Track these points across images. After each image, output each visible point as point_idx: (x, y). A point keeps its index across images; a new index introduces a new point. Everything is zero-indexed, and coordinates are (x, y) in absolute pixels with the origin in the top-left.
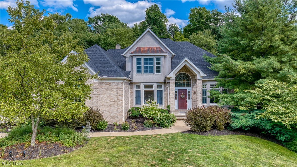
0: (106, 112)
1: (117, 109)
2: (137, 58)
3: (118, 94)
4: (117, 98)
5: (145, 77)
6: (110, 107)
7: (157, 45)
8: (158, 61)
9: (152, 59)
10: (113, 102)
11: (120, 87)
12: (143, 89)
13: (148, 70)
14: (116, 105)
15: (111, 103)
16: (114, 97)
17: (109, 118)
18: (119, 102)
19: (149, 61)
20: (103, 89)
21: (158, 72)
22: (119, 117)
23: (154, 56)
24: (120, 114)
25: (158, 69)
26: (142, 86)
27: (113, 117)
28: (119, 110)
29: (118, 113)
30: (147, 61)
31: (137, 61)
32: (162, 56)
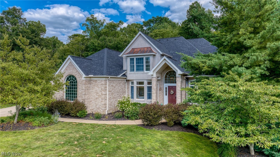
0: (94, 104)
1: (101, 102)
2: (131, 59)
3: (102, 89)
4: (101, 93)
5: (136, 75)
6: (96, 100)
7: (147, 45)
8: (148, 60)
9: (143, 58)
10: (98, 96)
11: (103, 84)
12: (135, 85)
13: (140, 68)
14: (100, 99)
15: (97, 97)
16: (99, 92)
17: (96, 109)
18: (102, 96)
19: (140, 60)
20: (92, 85)
21: (148, 70)
22: (102, 108)
23: (144, 56)
24: (103, 106)
25: (148, 67)
26: (135, 83)
27: (98, 108)
28: (102, 103)
29: (102, 105)
30: (139, 60)
31: (131, 61)
32: (151, 56)
